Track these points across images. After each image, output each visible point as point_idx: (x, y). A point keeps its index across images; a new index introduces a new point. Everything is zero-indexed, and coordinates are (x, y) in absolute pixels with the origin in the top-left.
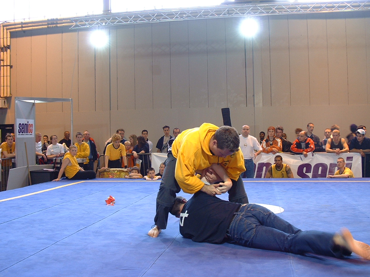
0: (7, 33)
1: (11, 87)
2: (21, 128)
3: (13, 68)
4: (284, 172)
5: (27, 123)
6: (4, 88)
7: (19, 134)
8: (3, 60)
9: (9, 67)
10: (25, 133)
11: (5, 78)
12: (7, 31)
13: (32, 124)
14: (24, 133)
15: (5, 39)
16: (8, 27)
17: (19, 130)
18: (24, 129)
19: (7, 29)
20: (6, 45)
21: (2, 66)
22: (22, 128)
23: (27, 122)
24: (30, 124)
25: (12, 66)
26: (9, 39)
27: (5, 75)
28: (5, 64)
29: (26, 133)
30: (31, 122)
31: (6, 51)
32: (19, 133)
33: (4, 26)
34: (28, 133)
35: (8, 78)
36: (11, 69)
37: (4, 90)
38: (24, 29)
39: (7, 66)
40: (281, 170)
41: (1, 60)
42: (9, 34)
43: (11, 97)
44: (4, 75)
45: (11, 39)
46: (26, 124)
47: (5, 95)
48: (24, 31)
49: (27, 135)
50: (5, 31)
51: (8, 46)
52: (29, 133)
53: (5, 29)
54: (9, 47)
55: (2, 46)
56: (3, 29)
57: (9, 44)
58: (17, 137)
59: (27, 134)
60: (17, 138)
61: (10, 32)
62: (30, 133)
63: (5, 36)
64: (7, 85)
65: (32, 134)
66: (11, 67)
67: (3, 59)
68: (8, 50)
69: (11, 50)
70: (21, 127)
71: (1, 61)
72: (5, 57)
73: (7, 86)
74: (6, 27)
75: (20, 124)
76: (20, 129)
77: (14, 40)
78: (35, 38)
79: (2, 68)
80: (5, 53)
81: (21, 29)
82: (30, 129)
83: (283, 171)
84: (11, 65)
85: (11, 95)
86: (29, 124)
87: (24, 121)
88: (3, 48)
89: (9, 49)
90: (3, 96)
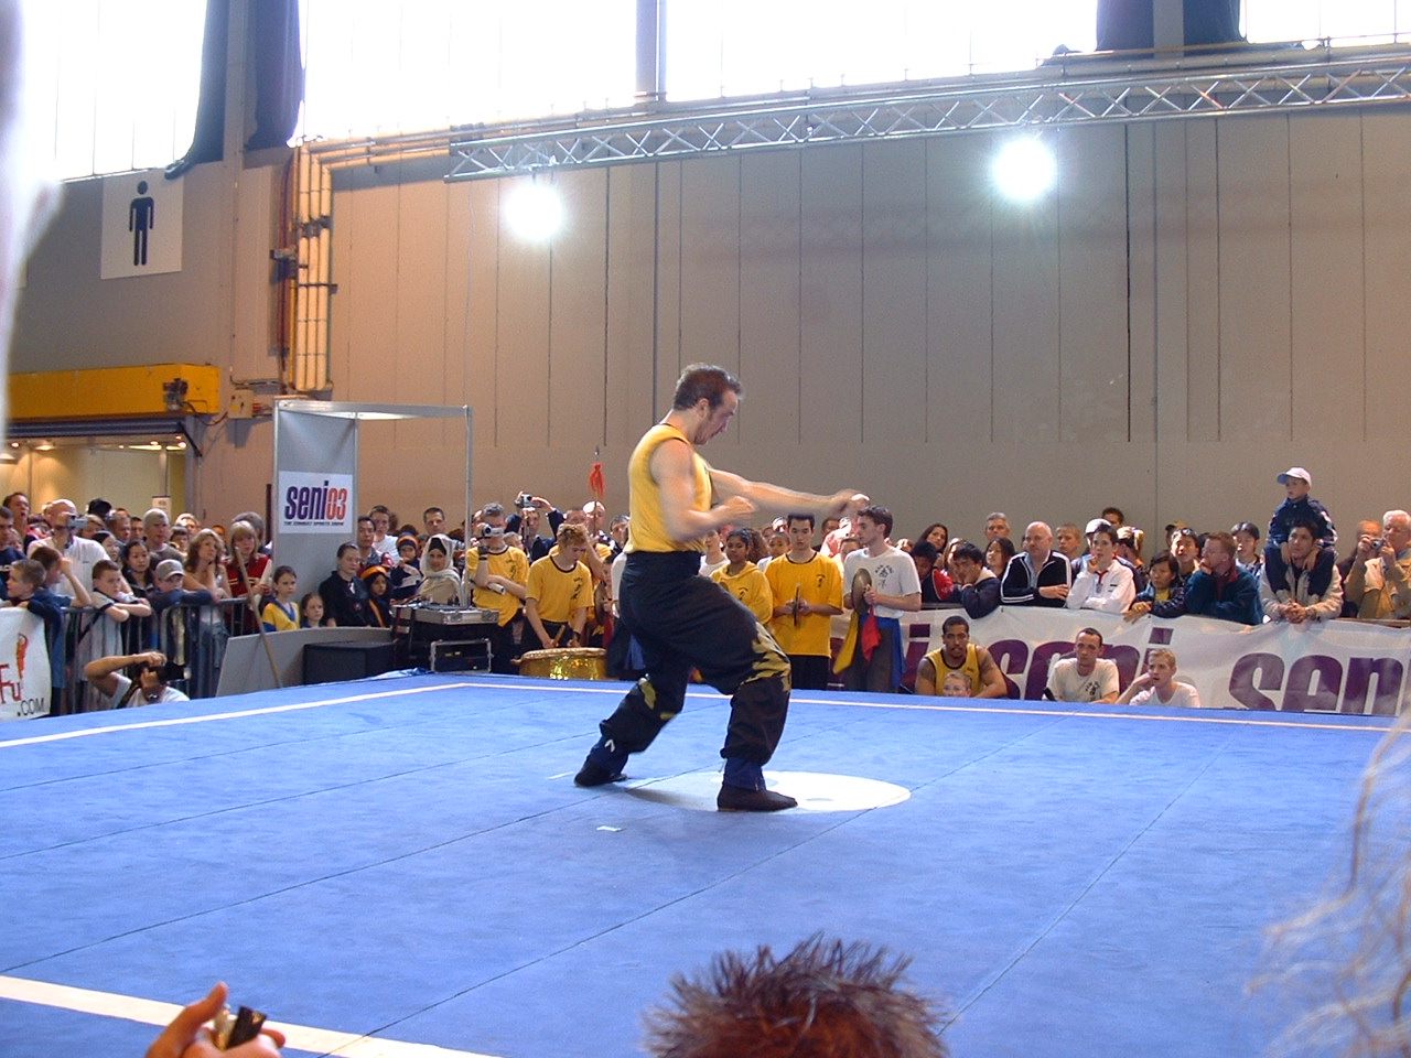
0: (321, 173)
1: (332, 356)
2: (296, 501)
3: (339, 291)
4: (972, 670)
5: (322, 487)
6: (306, 361)
7: (289, 523)
8: (307, 267)
9: (323, 290)
10: (311, 517)
11: (312, 325)
12: (321, 168)
13: (344, 491)
14: (306, 520)
15: (315, 196)
16: (324, 155)
17: (288, 508)
18: (309, 506)
19: (321, 162)
20: (316, 216)
21: (301, 285)
22: (301, 503)
23: (323, 483)
24: (334, 490)
25: (336, 285)
26: (326, 195)
27: (312, 316)
28: (313, 280)
29: (317, 518)
30: (341, 481)
31: (318, 235)
32: (289, 516)
33: (312, 152)
34: (326, 520)
35: (323, 326)
36: (333, 296)
37: (306, 366)
38: (374, 159)
39: (318, 285)
40: (963, 667)
41: (301, 267)
42: (326, 178)
43: (331, 391)
44: (307, 315)
45: (336, 195)
46: (319, 490)
47: (311, 385)
48: (378, 168)
49: (322, 527)
50: (316, 167)
51: (325, 217)
52: (331, 518)
53: (315, 161)
54: (325, 222)
55: (306, 220)
56: (311, 159)
57: (325, 212)
58: (281, 531)
59: (322, 524)
60: (279, 535)
61: (333, 173)
62: (335, 520)
63: (315, 186)
64: (317, 350)
65: (342, 524)
66: (332, 288)
67: (306, 263)
68: (325, 233)
69: (334, 234)
70: (295, 498)
71: (301, 270)
72: (314, 256)
73: (316, 355)
74: (317, 156)
75: (293, 489)
76: (293, 504)
77: (343, 197)
78: (409, 190)
79: (302, 291)
80: (314, 240)
81: (364, 161)
82: (335, 505)
83: (969, 669)
84: (333, 283)
85: (330, 386)
86: (329, 488)
87: (311, 480)
88: (307, 225)
89: (325, 227)
90: (305, 387)
